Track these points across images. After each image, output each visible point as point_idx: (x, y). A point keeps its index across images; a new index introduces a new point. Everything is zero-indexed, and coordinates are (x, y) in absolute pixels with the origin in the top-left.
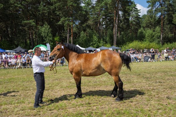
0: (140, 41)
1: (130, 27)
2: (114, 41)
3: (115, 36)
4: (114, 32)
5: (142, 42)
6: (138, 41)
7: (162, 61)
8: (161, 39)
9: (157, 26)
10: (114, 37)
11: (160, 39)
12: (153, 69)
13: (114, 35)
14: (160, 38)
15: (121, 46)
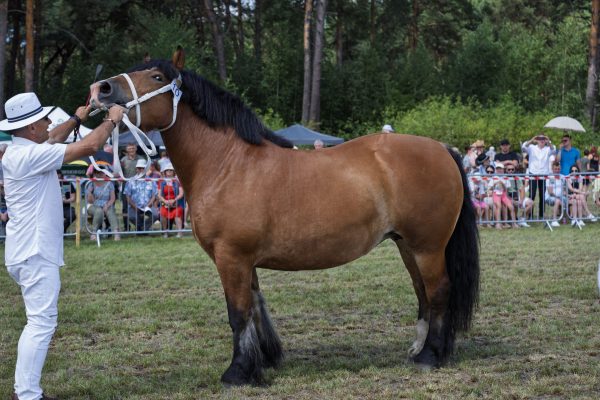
0: (464, 102)
1: (407, 11)
2: (305, 97)
3: (312, 60)
4: (306, 34)
5: (474, 107)
6: (454, 101)
7: (588, 222)
8: (590, 91)
9: (566, 14)
10: (307, 67)
11: (584, 96)
12: (521, 272)
13: (307, 58)
14: (584, 85)
15: (349, 125)
